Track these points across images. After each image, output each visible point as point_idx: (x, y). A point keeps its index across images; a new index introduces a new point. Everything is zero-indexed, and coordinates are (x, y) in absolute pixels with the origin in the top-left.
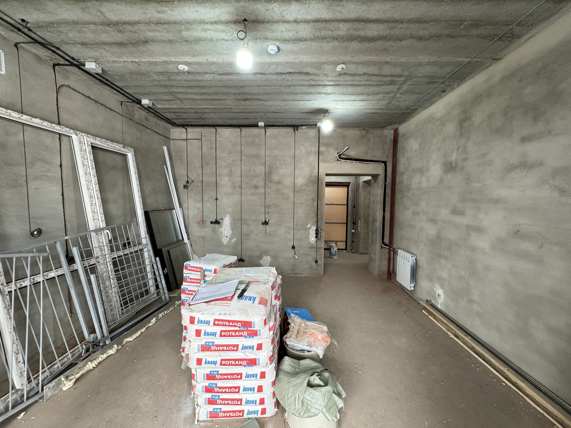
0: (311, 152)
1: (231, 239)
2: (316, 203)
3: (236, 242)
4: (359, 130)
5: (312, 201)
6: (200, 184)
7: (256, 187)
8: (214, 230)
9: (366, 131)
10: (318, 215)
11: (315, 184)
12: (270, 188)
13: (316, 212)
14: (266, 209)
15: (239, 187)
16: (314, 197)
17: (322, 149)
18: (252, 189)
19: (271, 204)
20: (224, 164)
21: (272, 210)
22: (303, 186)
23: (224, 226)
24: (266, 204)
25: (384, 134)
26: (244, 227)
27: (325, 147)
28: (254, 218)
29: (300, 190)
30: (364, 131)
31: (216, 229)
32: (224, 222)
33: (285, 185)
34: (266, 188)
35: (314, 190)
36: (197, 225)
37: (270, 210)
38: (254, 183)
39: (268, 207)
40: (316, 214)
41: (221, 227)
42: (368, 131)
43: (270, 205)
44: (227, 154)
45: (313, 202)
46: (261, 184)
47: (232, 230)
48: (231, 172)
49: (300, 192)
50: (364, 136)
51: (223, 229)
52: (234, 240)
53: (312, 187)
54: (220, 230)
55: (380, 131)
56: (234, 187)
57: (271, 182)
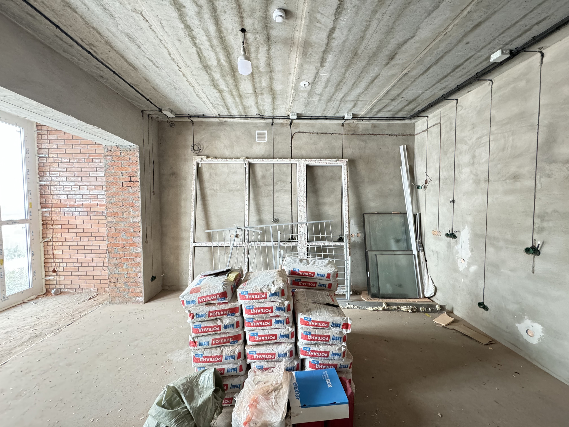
1: (469, 265)
6: (437, 182)
8: (449, 246)
12: (549, 176)
14: (536, 221)
15: (485, 181)
18: (508, 181)
19: (549, 211)
21: (551, 224)
23: (460, 242)
24: (536, 212)
26: (491, 250)
28: (509, 237)
31: (452, 244)
32: (461, 237)
34: (538, 177)
36: (432, 236)
37: (545, 224)
39: (542, 218)
41: (457, 243)
43: (547, 213)
46: (528, 168)
47: (472, 251)
51: (460, 246)
52: (473, 268)
54: (456, 247)
56: (477, 182)
57: (552, 161)
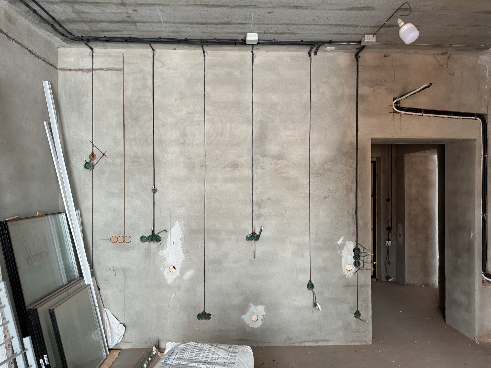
0: (342, 96)
1: (183, 271)
2: (352, 196)
3: (193, 279)
4: (434, 55)
5: (345, 192)
6: (119, 160)
7: (235, 166)
8: (148, 255)
9: (446, 56)
10: (359, 219)
11: (351, 158)
12: (263, 168)
13: (354, 213)
14: (255, 208)
15: (201, 166)
16: (350, 185)
17: (363, 90)
18: (227, 169)
19: (264, 198)
20: (170, 120)
21: (266, 210)
22: (326, 162)
23: (168, 245)
24: (254, 199)
25: (479, 63)
26: (211, 245)
27: (370, 86)
28: (231, 227)
29: (321, 171)
30: (443, 56)
31: (152, 251)
32: (169, 238)
33: (291, 162)
34: (254, 167)
35: (348, 171)
36: (111, 245)
37: (262, 211)
38: (232, 157)
39: (259, 205)
40: (355, 216)
41: (162, 247)
42: (449, 57)
43: (263, 201)
44: (176, 99)
45: (348, 194)
46: (245, 159)
47: (186, 252)
48: (184, 135)
49: (322, 174)
50: (443, 66)
51: (167, 251)
52: (189, 274)
53: (346, 165)
54: (161, 253)
55: (472, 57)
56: (191, 166)
57: (264, 155)
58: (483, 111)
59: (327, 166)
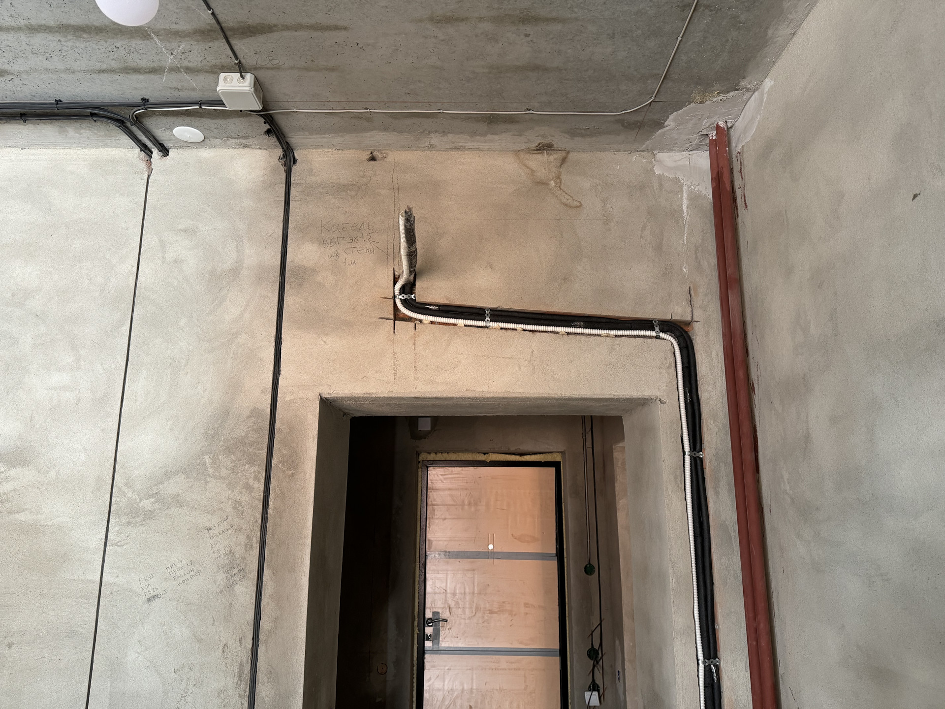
2: (245, 592)
4: (517, 152)
5: (221, 577)
9: (555, 157)
10: (260, 676)
11: (251, 462)
13: (246, 656)
16: (239, 552)
22: (168, 475)
25: (658, 171)
27: (323, 242)
29: (147, 504)
30: (544, 157)
35: (237, 504)
40: (247, 668)
42: (564, 160)
45: (230, 586)
49: (149, 515)
50: (545, 184)
53: (231, 486)
55: (635, 157)
58: (677, 312)
59: (171, 488)
